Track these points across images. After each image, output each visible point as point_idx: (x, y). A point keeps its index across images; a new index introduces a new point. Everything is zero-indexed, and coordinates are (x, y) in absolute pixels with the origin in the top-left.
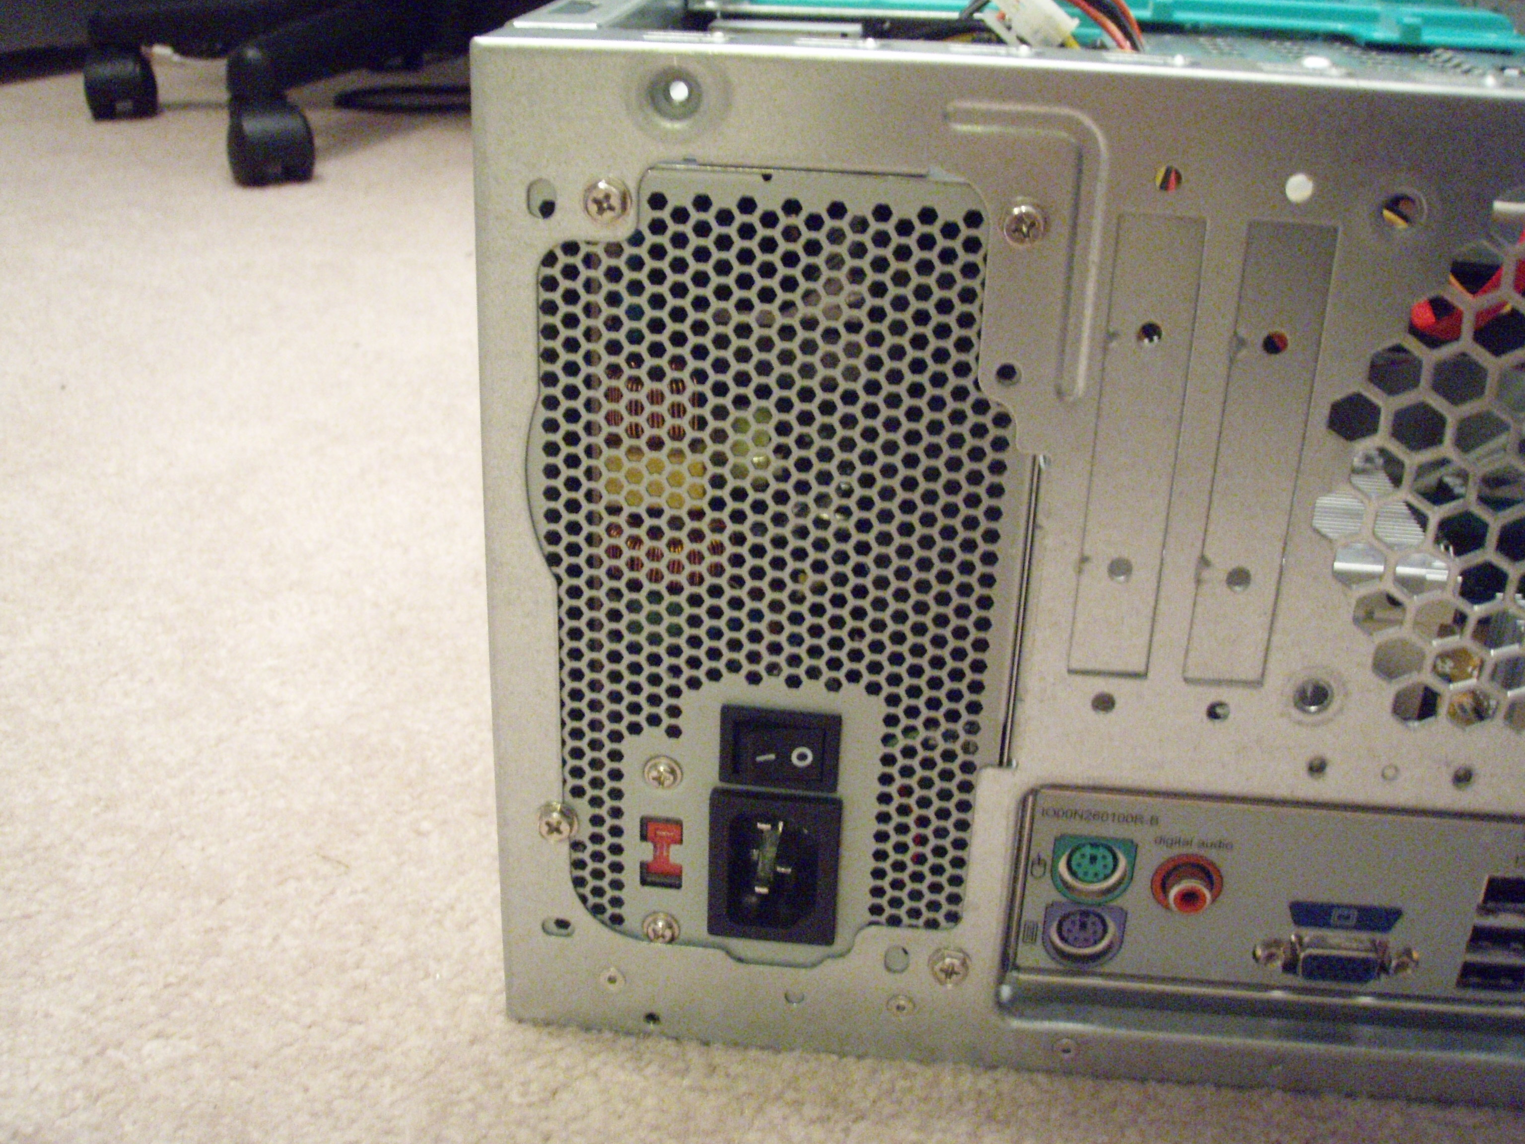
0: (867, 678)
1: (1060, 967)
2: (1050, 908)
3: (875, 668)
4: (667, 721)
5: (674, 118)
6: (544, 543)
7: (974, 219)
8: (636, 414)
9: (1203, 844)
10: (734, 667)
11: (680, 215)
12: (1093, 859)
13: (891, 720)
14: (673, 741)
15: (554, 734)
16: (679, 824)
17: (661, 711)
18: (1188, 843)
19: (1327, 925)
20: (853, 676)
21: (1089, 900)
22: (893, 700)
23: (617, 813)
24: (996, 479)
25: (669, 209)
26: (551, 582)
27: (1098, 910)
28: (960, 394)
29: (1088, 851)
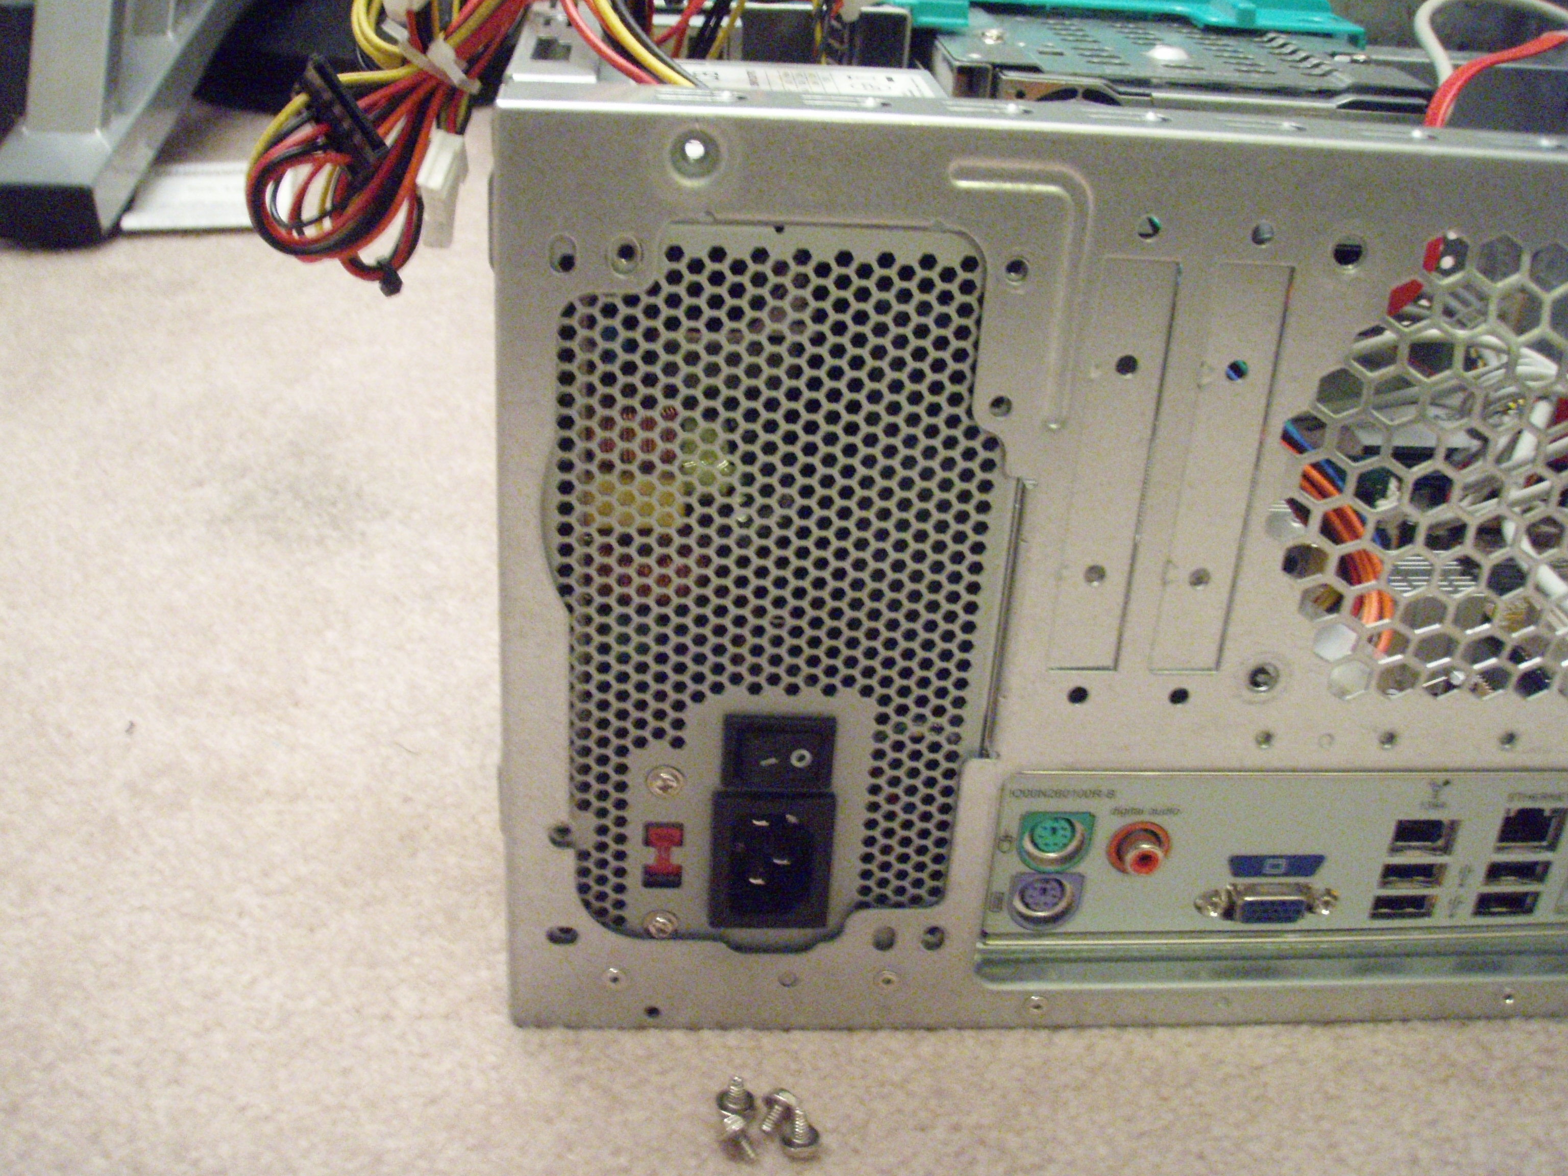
0: (861, 682)
1: (1023, 930)
2: (1017, 878)
3: (869, 672)
4: (671, 733)
5: (691, 176)
6: (557, 574)
7: (969, 264)
8: (648, 451)
9: (1154, 812)
10: (736, 679)
11: (696, 266)
12: (1054, 830)
13: (882, 719)
14: (678, 751)
15: (563, 753)
16: (680, 827)
17: (666, 725)
18: (1140, 812)
19: (1258, 873)
20: (849, 681)
21: (1052, 868)
22: (885, 700)
23: (621, 822)
24: (984, 497)
25: (685, 261)
26: (563, 612)
27: (1058, 877)
28: (953, 422)
29: (1049, 824)
